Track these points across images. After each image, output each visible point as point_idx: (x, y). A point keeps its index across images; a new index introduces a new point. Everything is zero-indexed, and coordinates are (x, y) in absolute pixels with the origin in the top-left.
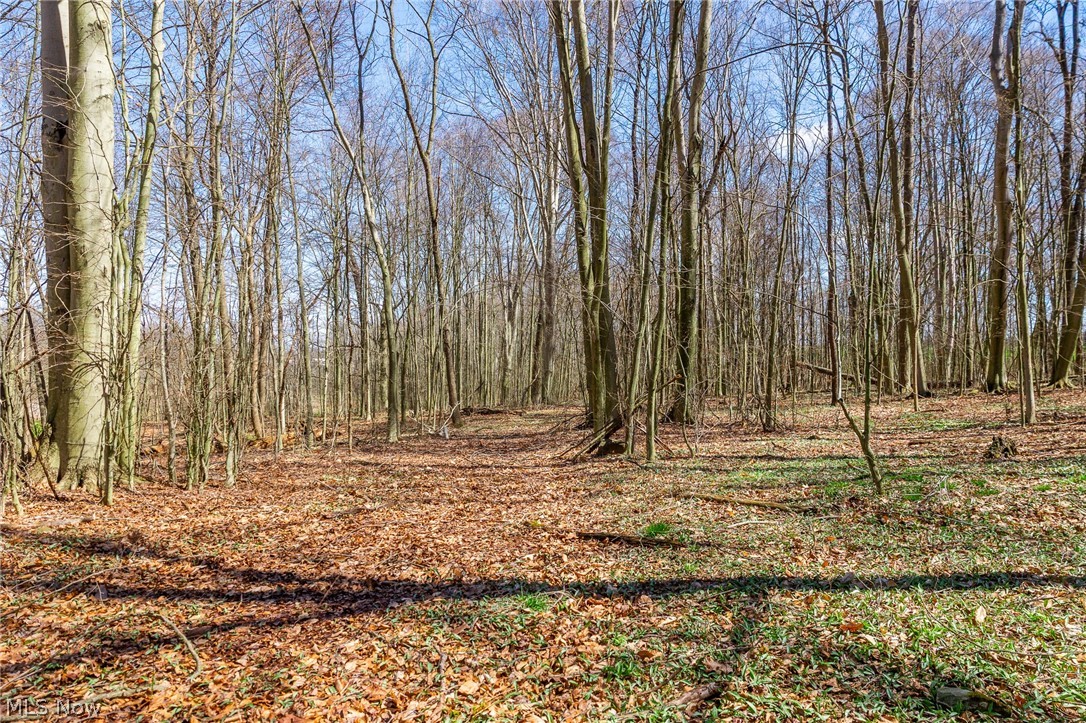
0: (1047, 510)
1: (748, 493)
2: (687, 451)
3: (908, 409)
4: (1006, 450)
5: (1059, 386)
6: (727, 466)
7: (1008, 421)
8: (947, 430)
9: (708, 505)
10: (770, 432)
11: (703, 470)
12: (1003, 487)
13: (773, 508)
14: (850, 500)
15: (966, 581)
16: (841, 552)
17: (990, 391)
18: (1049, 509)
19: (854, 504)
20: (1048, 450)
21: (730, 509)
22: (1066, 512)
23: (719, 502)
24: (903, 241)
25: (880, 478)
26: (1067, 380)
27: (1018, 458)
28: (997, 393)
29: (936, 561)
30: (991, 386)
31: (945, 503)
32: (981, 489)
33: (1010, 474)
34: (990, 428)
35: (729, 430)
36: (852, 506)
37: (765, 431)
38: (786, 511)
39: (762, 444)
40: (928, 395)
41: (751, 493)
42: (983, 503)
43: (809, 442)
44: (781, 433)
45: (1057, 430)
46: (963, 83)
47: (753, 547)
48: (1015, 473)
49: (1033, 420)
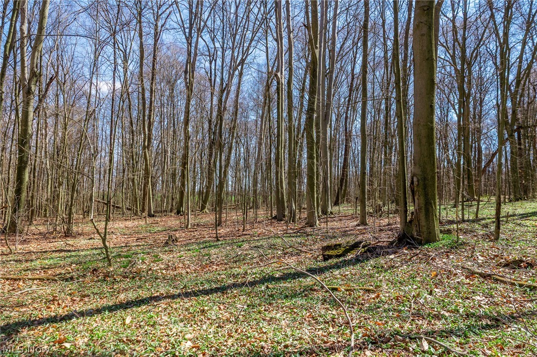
0: (180, 266)
1: (38, 272)
2: (9, 250)
3: (142, 223)
4: (173, 240)
5: (203, 212)
6: (34, 257)
7: (181, 227)
8: (156, 232)
9: (7, 282)
10: (69, 236)
11: (16, 261)
12: (165, 257)
13: (48, 280)
14: (93, 271)
15: (131, 304)
16: (77, 299)
17: (178, 214)
18: (181, 265)
19: (95, 272)
20: (190, 239)
21: (21, 283)
22: (187, 266)
23: (15, 280)
24: (146, 144)
25: (110, 258)
26: (206, 210)
27: (178, 243)
28: (181, 215)
29: (122, 296)
30: (178, 212)
31: (139, 267)
32: (157, 259)
33: (170, 251)
34: (172, 231)
35: (44, 236)
36: (93, 273)
37: (66, 236)
38: (56, 280)
39: (60, 244)
40: (153, 216)
41: (40, 272)
42: (156, 265)
43: (88, 241)
44: (75, 237)
45: (196, 231)
46: (176, 80)
47: (26, 304)
48: (172, 251)
49: (189, 226)
